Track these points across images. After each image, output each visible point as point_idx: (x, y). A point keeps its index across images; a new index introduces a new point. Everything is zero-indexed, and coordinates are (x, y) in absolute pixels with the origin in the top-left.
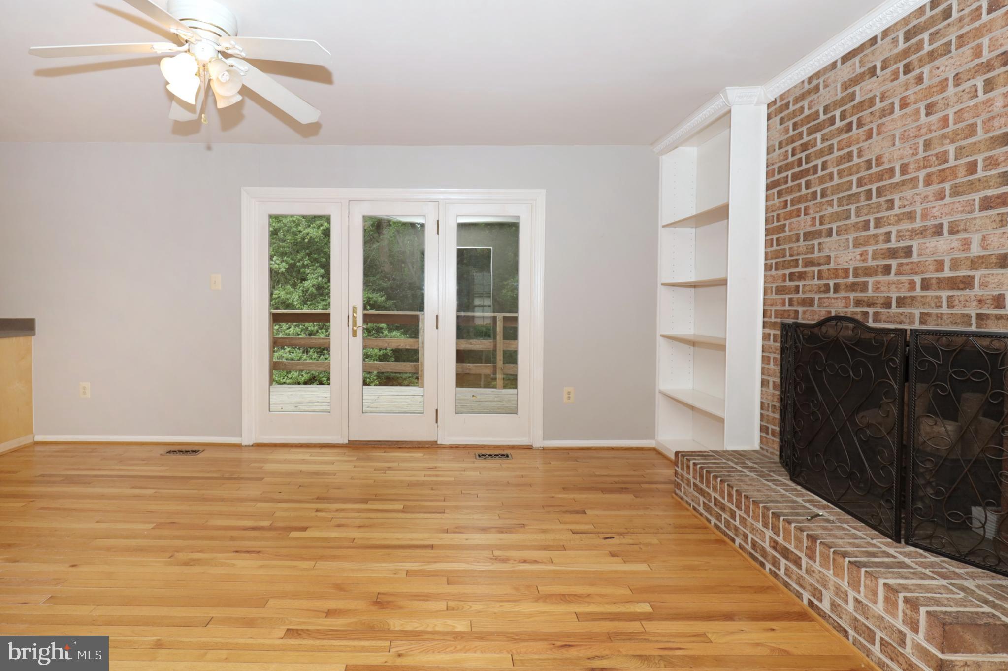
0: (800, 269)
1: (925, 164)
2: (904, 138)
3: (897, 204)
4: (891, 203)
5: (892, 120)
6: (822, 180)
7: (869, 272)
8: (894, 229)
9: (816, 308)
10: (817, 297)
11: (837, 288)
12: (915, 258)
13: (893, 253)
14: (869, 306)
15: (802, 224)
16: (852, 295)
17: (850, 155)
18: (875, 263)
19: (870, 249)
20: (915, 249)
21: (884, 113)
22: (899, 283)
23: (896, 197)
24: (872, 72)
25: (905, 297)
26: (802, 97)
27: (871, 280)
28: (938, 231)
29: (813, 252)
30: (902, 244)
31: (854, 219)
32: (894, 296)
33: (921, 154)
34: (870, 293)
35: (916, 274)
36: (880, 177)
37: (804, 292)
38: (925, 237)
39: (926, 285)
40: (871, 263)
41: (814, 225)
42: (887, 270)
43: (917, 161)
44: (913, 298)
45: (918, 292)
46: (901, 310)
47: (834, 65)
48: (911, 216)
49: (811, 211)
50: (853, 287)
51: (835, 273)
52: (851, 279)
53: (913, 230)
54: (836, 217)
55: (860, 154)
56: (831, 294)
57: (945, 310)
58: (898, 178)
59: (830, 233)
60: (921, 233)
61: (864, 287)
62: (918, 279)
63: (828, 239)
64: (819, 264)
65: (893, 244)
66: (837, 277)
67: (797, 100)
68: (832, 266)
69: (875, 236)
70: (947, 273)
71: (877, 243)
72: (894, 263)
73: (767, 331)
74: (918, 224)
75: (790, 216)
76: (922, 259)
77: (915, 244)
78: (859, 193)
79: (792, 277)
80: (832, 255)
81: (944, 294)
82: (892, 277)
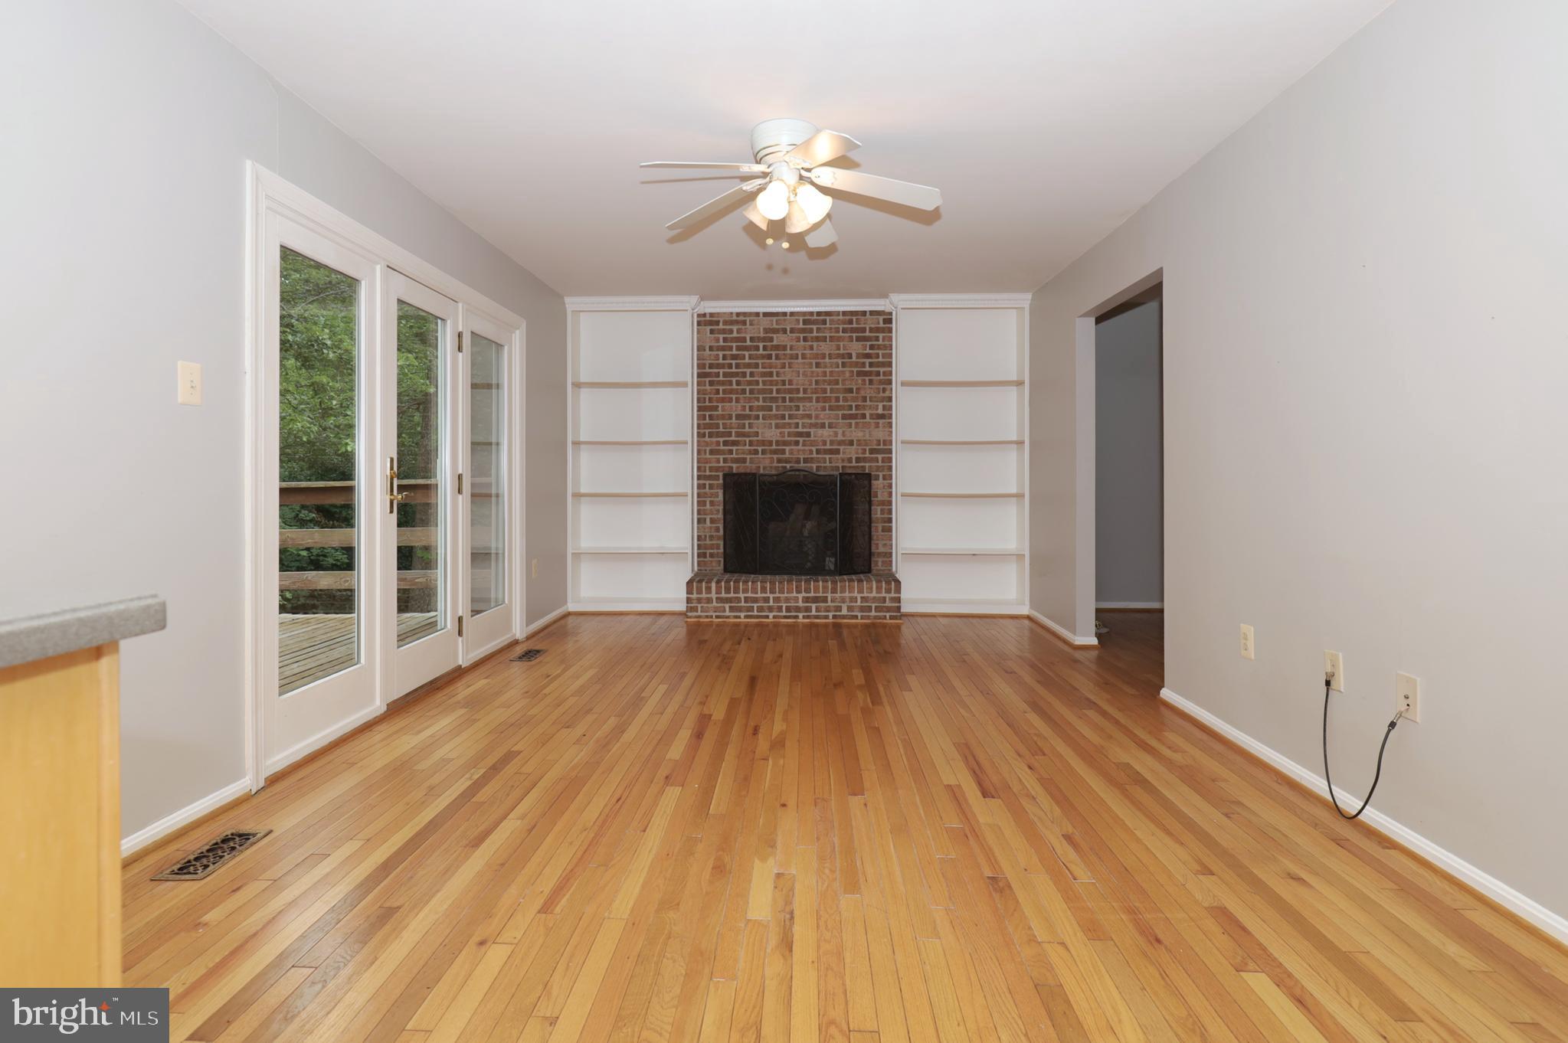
0: (733, 438)
1: (815, 391)
2: (805, 374)
3: (801, 408)
4: (798, 408)
5: (797, 363)
6: (750, 383)
7: (785, 443)
8: (800, 422)
9: (748, 464)
10: (748, 457)
11: (764, 452)
12: (812, 438)
13: (800, 434)
14: (786, 463)
15: (734, 409)
16: (775, 456)
17: (771, 374)
18: (789, 439)
19: (786, 431)
20: (812, 433)
21: (792, 357)
22: (804, 450)
23: (801, 405)
24: (785, 331)
25: (808, 458)
26: (732, 323)
27: (787, 448)
28: (823, 426)
29: (744, 428)
30: (805, 430)
31: (774, 412)
32: (802, 457)
33: (814, 386)
34: (787, 455)
35: (813, 446)
36: (790, 391)
37: (736, 454)
38: (817, 428)
39: (818, 452)
40: (786, 438)
41: (744, 410)
42: (797, 443)
43: (812, 389)
44: (812, 458)
45: (815, 455)
46: (806, 465)
47: (757, 314)
48: (809, 416)
49: (742, 401)
50: (775, 452)
51: (763, 443)
52: (774, 447)
53: (811, 424)
54: (762, 408)
55: (778, 374)
56: (760, 456)
57: (828, 464)
58: (801, 395)
59: (757, 417)
60: (815, 425)
61: (783, 452)
62: (814, 449)
63: (756, 421)
64: (749, 437)
65: (800, 430)
66: (764, 445)
67: (725, 323)
68: (760, 438)
69: (789, 424)
70: (828, 447)
71: (790, 428)
72: (801, 440)
73: (702, 482)
74: (813, 421)
75: (723, 400)
76: (816, 439)
77: (812, 431)
78: (778, 397)
79: (725, 443)
80: (760, 431)
81: (827, 457)
82: (800, 447)
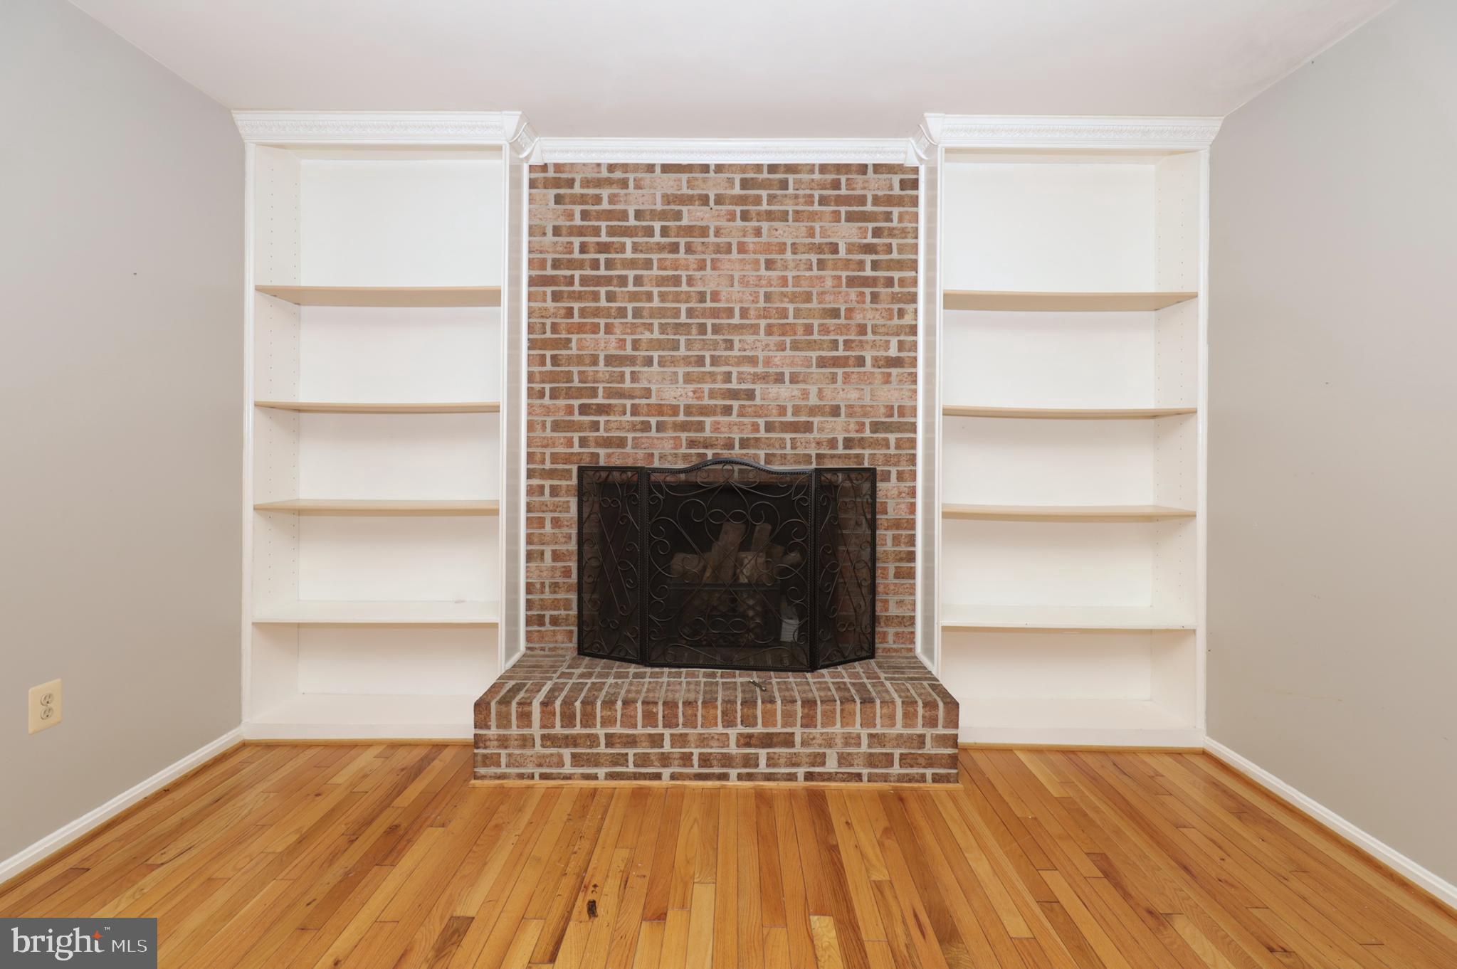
0: (600, 400)
1: (765, 314)
2: (744, 281)
3: (737, 345)
4: (729, 345)
5: (729, 260)
6: (634, 297)
7: (704, 411)
8: (734, 371)
9: (629, 449)
10: (630, 435)
11: (661, 427)
12: (758, 401)
13: (734, 394)
14: (706, 447)
15: (602, 345)
16: (684, 435)
17: (676, 281)
18: (712, 402)
19: (706, 387)
20: (758, 393)
21: (718, 249)
22: (741, 424)
23: (736, 338)
24: (704, 200)
25: (748, 439)
26: (599, 183)
27: (708, 421)
28: (779, 379)
29: (622, 382)
30: (743, 386)
31: (683, 351)
32: (737, 437)
33: (762, 304)
34: (708, 433)
35: (760, 416)
36: (715, 313)
37: (606, 430)
38: (767, 383)
39: (769, 427)
40: (706, 401)
41: (623, 347)
42: (727, 410)
43: (757, 309)
44: (757, 440)
45: (762, 434)
46: (744, 451)
47: (650, 168)
48: (753, 361)
49: (617, 331)
50: (684, 427)
51: (660, 409)
52: (682, 417)
53: (755, 375)
54: (659, 345)
55: (690, 281)
56: (653, 433)
57: (788, 451)
58: (736, 320)
59: (649, 362)
60: (764, 378)
61: (700, 427)
62: (761, 421)
63: (646, 369)
64: (632, 397)
65: (734, 385)
66: (661, 414)
67: (586, 183)
68: (653, 401)
69: (712, 374)
70: (789, 418)
71: (714, 381)
72: (736, 404)
73: (536, 482)
74: (760, 369)
75: (580, 328)
76: (765, 403)
77: (758, 388)
78: (689, 325)
79: (584, 409)
80: (653, 387)
81: (788, 436)
82: (734, 418)
